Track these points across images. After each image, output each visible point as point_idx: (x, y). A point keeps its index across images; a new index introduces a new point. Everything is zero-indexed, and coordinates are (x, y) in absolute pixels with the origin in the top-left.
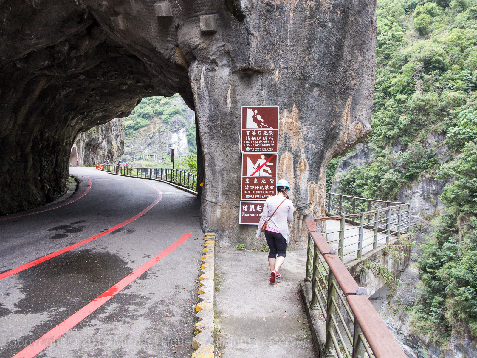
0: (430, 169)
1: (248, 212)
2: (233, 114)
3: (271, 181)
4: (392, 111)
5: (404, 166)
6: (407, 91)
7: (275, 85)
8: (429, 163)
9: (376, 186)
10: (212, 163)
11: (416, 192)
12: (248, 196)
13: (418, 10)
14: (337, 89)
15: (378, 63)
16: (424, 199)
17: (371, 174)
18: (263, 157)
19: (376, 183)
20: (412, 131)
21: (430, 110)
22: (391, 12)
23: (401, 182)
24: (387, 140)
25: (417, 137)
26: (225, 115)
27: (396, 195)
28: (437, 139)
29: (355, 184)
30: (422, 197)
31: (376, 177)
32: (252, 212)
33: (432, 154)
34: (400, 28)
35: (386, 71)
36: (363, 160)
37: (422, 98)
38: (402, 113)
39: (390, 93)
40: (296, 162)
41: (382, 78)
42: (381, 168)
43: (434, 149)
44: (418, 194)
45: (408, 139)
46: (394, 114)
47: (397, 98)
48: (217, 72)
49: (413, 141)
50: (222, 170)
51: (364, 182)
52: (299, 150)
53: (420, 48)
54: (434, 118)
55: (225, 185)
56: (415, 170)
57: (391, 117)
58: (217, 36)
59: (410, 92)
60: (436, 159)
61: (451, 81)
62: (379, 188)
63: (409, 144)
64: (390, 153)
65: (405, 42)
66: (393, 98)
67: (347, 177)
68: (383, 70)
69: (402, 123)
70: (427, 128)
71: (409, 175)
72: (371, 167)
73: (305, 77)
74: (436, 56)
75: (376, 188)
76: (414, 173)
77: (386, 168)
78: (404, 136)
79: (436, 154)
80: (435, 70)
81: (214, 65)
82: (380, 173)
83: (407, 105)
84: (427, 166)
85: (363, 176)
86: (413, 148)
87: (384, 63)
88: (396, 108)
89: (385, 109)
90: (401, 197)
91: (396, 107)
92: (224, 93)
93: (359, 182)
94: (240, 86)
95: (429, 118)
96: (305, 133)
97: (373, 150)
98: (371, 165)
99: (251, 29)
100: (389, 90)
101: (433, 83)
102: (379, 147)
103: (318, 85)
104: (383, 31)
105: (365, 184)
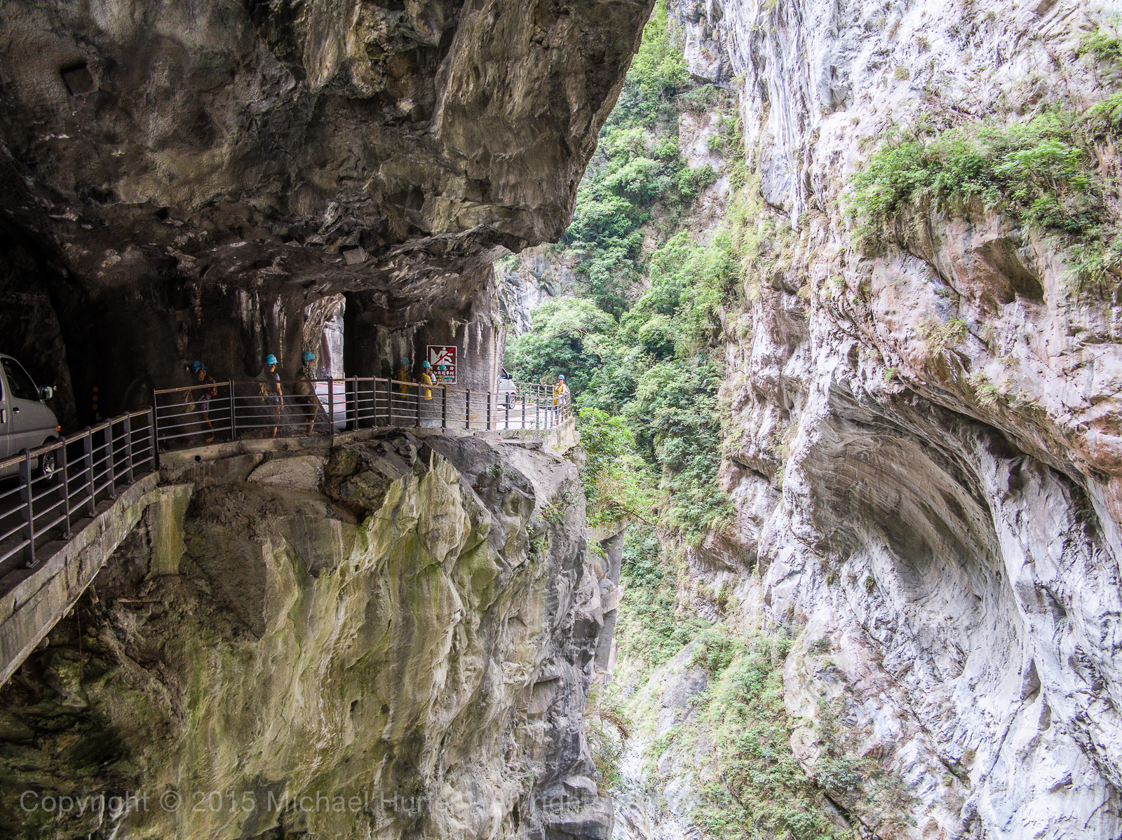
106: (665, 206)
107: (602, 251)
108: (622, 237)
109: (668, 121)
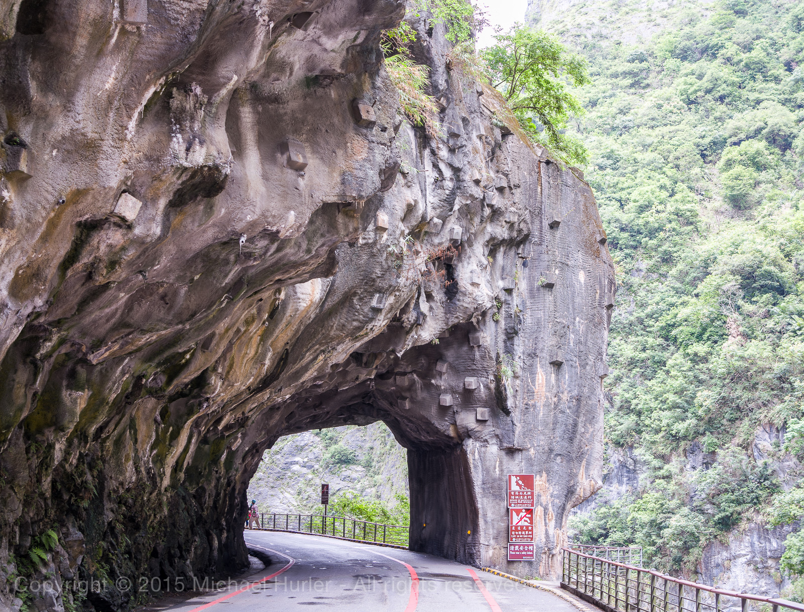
0: (763, 505)
1: (514, 551)
2: (500, 479)
3: (530, 528)
4: (681, 380)
5: (712, 499)
6: (711, 336)
7: (531, 459)
8: (760, 492)
9: (654, 544)
10: (485, 515)
11: (739, 556)
12: (514, 539)
13: (729, 156)
14: (574, 455)
15: (649, 270)
16: (756, 569)
17: (643, 517)
18: (524, 511)
19: (654, 537)
20: (724, 422)
21: (758, 378)
22: (671, 158)
23: (705, 535)
24: (673, 441)
25: (734, 435)
26: (494, 480)
27: (697, 563)
28: (774, 440)
29: (608, 540)
30: (752, 567)
31: (652, 523)
32: (517, 551)
33: (766, 473)
34: (692, 194)
35: (666, 288)
36: (624, 486)
37: (740, 353)
38: (701, 382)
39: (675, 339)
40: (545, 514)
41: (657, 304)
42: (662, 505)
43: (770, 461)
44: (743, 560)
45: (715, 440)
46: (685, 385)
47: (691, 350)
48: (488, 449)
49: (727, 445)
50: (493, 520)
51: (628, 536)
52: (547, 505)
53: (733, 244)
54: (766, 396)
55: (495, 532)
56: (733, 508)
57: (680, 392)
58: (488, 423)
59: (716, 338)
60: (774, 482)
61: (796, 317)
62: (660, 548)
63: (718, 450)
64: (682, 470)
65: (704, 227)
66: (681, 349)
67: (591, 525)
68: (660, 286)
69: (701, 406)
70: (754, 417)
71: (723, 518)
72: (641, 502)
73: (551, 450)
74: (765, 264)
75: (654, 548)
76: (732, 514)
77: (673, 504)
78: (708, 433)
79: (774, 471)
80: (766, 292)
81: (486, 443)
82: (662, 515)
83: (711, 366)
84: (757, 498)
85: (626, 523)
86: (727, 459)
87: (661, 272)
88: (690, 373)
89: (668, 372)
90: (707, 569)
91: (690, 370)
92: (493, 463)
93: (616, 536)
94: (505, 459)
95: (757, 394)
96: (551, 491)
97: (646, 463)
98: (642, 498)
99: (515, 422)
100: (674, 332)
101: (763, 321)
102: (657, 456)
103: (560, 455)
104: (656, 202)
105: (631, 541)
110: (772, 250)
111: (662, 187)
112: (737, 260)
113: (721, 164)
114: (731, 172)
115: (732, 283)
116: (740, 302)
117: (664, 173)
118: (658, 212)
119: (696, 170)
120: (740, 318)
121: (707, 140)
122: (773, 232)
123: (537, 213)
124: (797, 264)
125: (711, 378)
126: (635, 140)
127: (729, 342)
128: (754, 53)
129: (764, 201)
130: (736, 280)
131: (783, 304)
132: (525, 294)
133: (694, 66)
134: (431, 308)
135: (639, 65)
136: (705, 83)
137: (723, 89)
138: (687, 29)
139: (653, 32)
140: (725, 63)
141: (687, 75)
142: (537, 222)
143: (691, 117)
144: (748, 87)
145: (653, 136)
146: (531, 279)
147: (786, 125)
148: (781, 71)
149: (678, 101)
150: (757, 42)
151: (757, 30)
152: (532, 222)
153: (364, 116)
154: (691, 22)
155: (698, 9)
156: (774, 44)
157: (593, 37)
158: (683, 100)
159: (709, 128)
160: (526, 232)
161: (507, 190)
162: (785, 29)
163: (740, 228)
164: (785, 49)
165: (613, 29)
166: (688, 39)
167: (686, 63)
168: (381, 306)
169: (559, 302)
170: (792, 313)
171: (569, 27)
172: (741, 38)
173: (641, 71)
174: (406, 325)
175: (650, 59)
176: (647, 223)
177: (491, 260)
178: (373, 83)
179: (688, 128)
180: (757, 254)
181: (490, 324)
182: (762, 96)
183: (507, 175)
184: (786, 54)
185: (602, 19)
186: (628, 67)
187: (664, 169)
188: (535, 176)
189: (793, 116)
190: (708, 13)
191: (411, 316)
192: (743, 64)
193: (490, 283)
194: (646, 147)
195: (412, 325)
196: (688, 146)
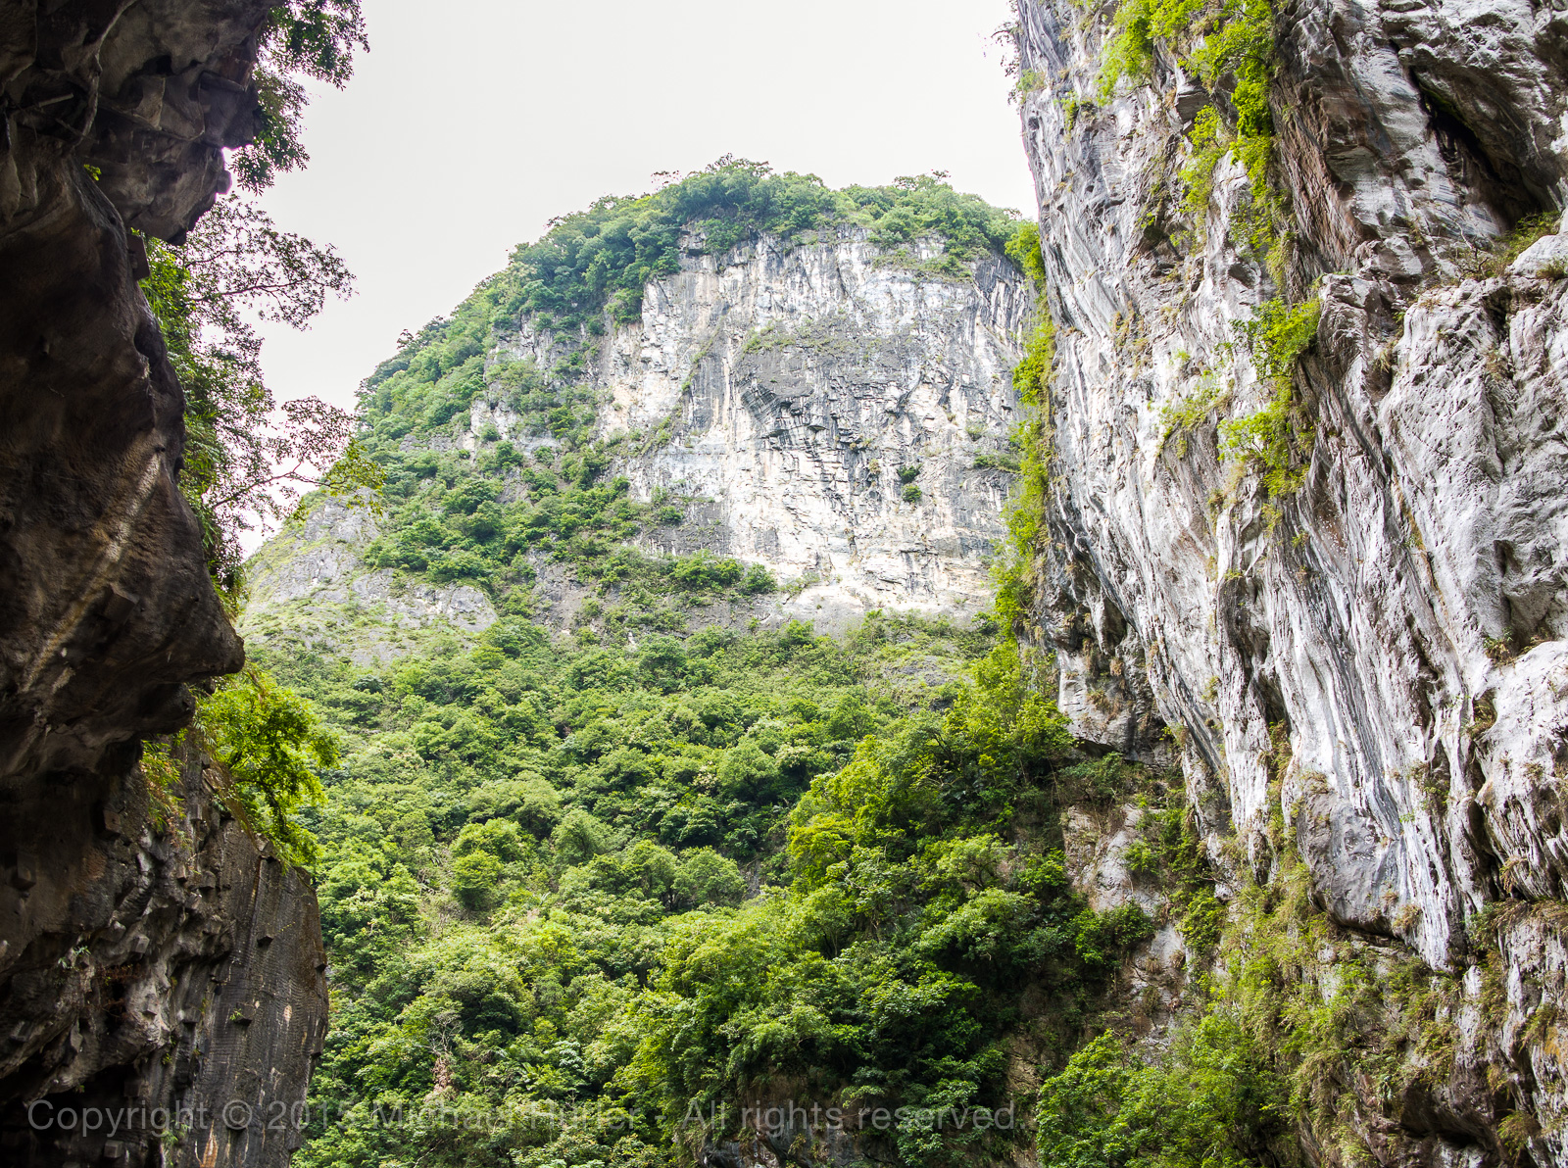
4: (360, 1143)
6: (411, 1081)
13: (470, 836)
21: (468, 1147)
22: (392, 828)
34: (413, 881)
35: (358, 1008)
38: (388, 1147)
39: (361, 1082)
41: (343, 1029)
46: (365, 1151)
47: (380, 1100)
53: (459, 956)
59: (417, 1085)
61: (527, 1065)
65: (422, 928)
66: (367, 1098)
74: (496, 989)
80: (492, 1028)
87: (354, 984)
88: (373, 1134)
89: (343, 1130)
91: (374, 1129)
100: (360, 1072)
101: (483, 1067)
104: (363, 886)
106: (1049, 990)
107: (920, 1088)
108: (964, 1057)
109: (1039, 825)
110: (508, 971)
111: (375, 866)
112: (461, 979)
113: (457, 844)
114: (469, 857)
115: (449, 1011)
116: (457, 1038)
117: (380, 847)
118: (363, 899)
119: (424, 849)
120: (454, 1060)
121: (444, 810)
122: (513, 946)
123: (245, 925)
124: (538, 993)
125: (403, 1143)
126: (348, 796)
127: (435, 1093)
128: (520, 708)
129: (507, 903)
130: (456, 1007)
131: (513, 1046)
132: (211, 1031)
133: (442, 710)
134: (83, 1042)
135: (369, 695)
136: (452, 735)
137: (474, 748)
138: (440, 661)
139: (395, 655)
140: (482, 714)
141: (430, 720)
142: (243, 936)
143: (427, 777)
144: (507, 749)
145: (372, 794)
146: (221, 1014)
147: (547, 806)
148: (550, 736)
149: (412, 753)
150: (527, 693)
151: (529, 678)
152: (237, 936)
153: (108, 826)
154: (448, 652)
155: (459, 637)
156: (547, 700)
157: (314, 646)
158: (421, 753)
159: (448, 794)
160: (227, 949)
161: (213, 892)
162: (564, 684)
163: (469, 936)
164: (559, 709)
165: (343, 641)
166: (440, 674)
167: (431, 704)
168: (25, 1038)
169: (253, 1044)
170: (523, 1060)
171: (283, 627)
172: (507, 685)
173: (371, 704)
174: (48, 1064)
175: (386, 691)
176: (346, 912)
177: (175, 981)
178: (123, 784)
179: (421, 790)
180: (489, 974)
181: (157, 1070)
182: (523, 764)
183: (216, 872)
184: (559, 714)
185: (331, 626)
186: (354, 695)
187: (381, 842)
188: (251, 875)
189: (558, 796)
190: (470, 644)
191: (58, 1054)
192: (504, 717)
193: (169, 1014)
194: (361, 807)
195: (55, 1066)
196: (419, 814)
